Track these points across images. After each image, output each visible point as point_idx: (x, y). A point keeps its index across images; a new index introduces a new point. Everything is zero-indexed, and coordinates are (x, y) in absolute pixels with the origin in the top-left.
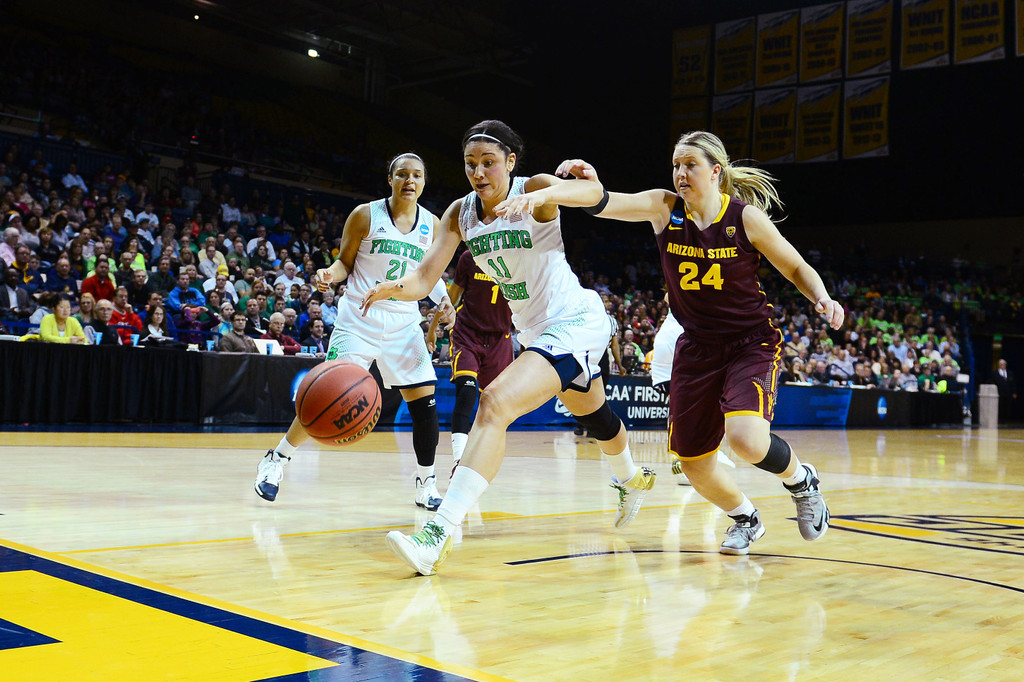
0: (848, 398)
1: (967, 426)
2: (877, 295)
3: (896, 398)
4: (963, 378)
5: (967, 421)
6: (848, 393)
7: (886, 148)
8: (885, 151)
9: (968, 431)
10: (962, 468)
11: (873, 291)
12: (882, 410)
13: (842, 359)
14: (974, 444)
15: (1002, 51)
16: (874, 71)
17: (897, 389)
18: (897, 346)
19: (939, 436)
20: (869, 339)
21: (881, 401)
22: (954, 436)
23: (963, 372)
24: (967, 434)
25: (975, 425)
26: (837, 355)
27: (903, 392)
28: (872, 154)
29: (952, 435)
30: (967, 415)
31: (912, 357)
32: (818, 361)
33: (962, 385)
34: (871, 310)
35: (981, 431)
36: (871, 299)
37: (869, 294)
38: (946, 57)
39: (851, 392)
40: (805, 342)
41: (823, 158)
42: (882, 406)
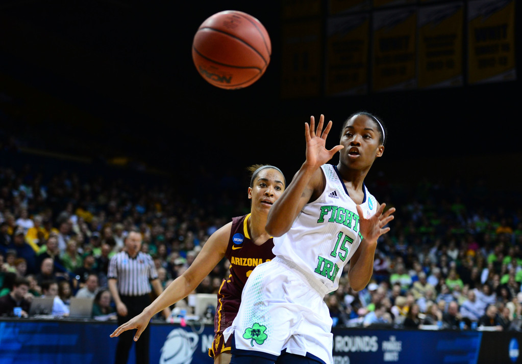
0: (478, 341)
2: (508, 230)
6: (477, 337)
7: (513, 72)
8: (513, 75)
11: (505, 226)
13: (473, 300)
20: (500, 278)
26: (467, 296)
28: (499, 78)
32: (448, 302)
34: (501, 246)
36: (502, 234)
37: (500, 229)
39: (480, 335)
40: (433, 281)
41: (447, 84)
42: (514, 348)
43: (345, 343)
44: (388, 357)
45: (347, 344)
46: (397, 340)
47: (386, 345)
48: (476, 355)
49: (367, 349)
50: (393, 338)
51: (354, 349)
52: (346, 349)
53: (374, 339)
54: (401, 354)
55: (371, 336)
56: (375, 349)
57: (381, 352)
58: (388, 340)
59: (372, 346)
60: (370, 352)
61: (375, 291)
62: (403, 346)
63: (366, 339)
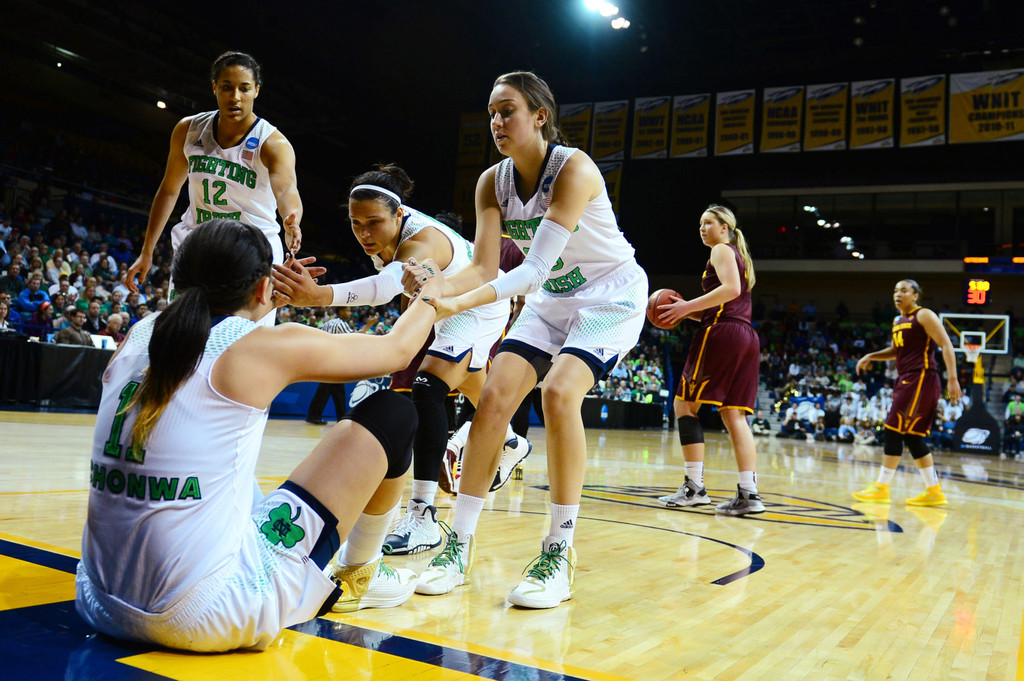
1: (666, 429)
3: (615, 406)
4: (664, 393)
5: (666, 426)
9: (666, 432)
12: (604, 415)
15: (705, 150)
16: (612, 158)
17: (617, 399)
19: (645, 435)
21: (604, 408)
22: (656, 436)
23: (664, 388)
24: (665, 435)
27: (620, 402)
29: (654, 434)
30: (665, 421)
33: (664, 398)
38: (665, 152)
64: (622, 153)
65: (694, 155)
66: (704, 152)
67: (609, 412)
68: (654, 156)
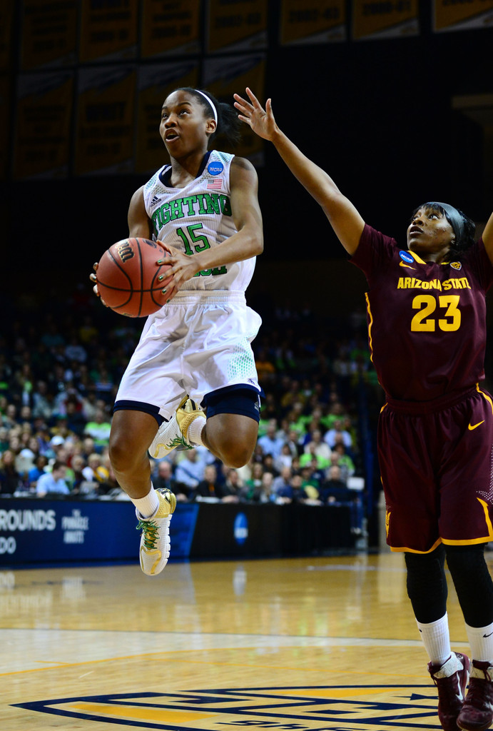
0: (192, 517)
1: (362, 550)
4: (356, 484)
5: (362, 544)
6: (191, 510)
9: (363, 557)
10: (354, 614)
12: (241, 533)
13: (193, 460)
14: (372, 580)
15: (415, 24)
16: (245, 45)
17: (264, 499)
18: (273, 439)
19: (311, 568)
21: (240, 520)
22: (340, 567)
23: (356, 475)
24: (360, 564)
25: (374, 549)
27: (271, 505)
29: (333, 566)
30: (360, 536)
31: (289, 453)
33: (354, 493)
35: (383, 558)
38: (342, 30)
39: (196, 508)
42: (242, 526)
43: (10, 519)
44: (70, 538)
45: (12, 520)
46: (83, 515)
47: (68, 522)
48: (190, 535)
49: (41, 527)
50: (77, 513)
51: (22, 527)
52: (12, 528)
53: (51, 513)
54: (87, 534)
55: (46, 510)
56: (51, 527)
57: (60, 531)
58: (70, 515)
59: (48, 523)
60: (46, 531)
61: (60, 446)
62: (90, 524)
63: (40, 513)
64: (263, 36)
65: (396, 32)
66: (414, 27)
67: (249, 526)
68: (323, 38)
